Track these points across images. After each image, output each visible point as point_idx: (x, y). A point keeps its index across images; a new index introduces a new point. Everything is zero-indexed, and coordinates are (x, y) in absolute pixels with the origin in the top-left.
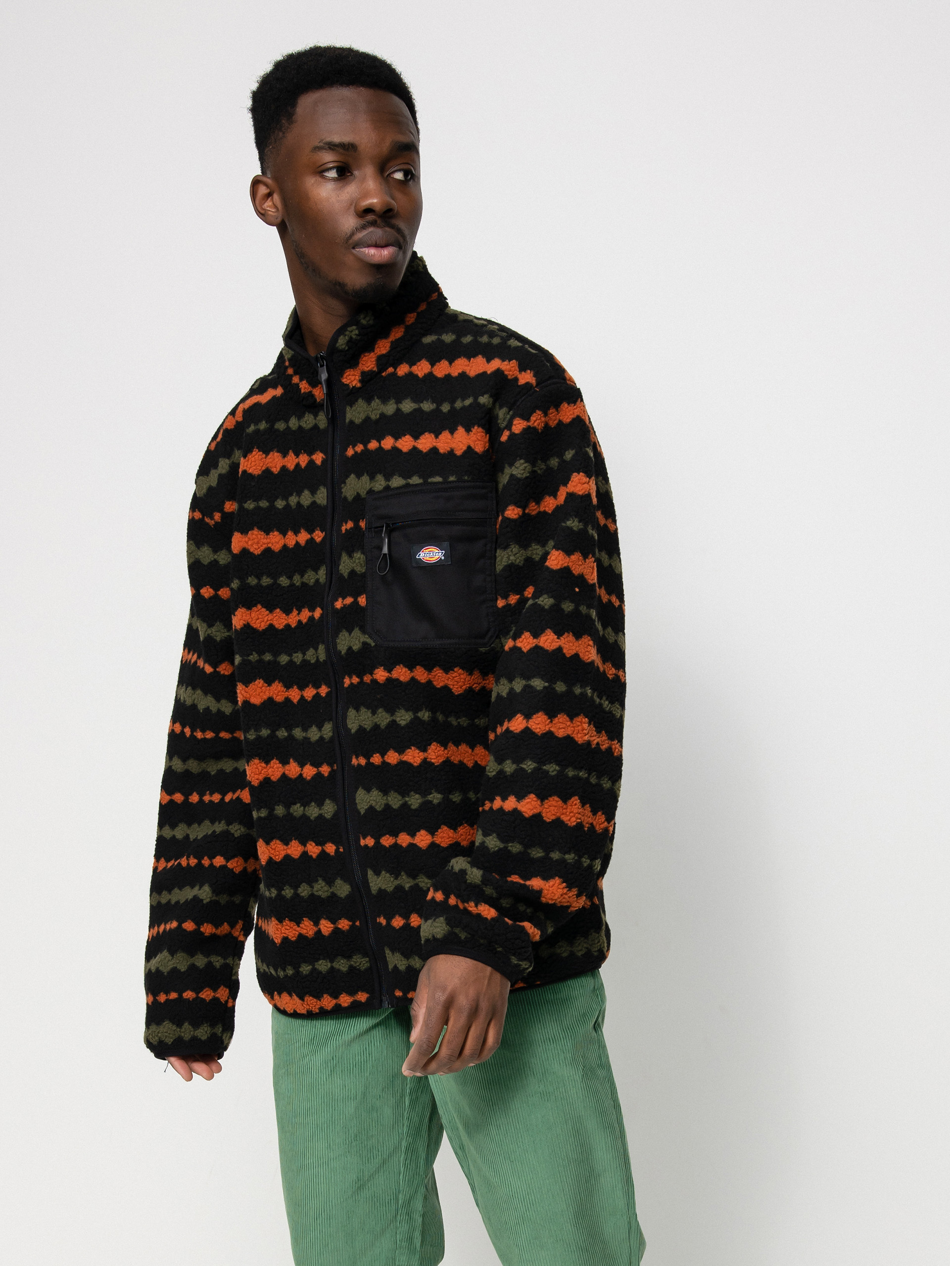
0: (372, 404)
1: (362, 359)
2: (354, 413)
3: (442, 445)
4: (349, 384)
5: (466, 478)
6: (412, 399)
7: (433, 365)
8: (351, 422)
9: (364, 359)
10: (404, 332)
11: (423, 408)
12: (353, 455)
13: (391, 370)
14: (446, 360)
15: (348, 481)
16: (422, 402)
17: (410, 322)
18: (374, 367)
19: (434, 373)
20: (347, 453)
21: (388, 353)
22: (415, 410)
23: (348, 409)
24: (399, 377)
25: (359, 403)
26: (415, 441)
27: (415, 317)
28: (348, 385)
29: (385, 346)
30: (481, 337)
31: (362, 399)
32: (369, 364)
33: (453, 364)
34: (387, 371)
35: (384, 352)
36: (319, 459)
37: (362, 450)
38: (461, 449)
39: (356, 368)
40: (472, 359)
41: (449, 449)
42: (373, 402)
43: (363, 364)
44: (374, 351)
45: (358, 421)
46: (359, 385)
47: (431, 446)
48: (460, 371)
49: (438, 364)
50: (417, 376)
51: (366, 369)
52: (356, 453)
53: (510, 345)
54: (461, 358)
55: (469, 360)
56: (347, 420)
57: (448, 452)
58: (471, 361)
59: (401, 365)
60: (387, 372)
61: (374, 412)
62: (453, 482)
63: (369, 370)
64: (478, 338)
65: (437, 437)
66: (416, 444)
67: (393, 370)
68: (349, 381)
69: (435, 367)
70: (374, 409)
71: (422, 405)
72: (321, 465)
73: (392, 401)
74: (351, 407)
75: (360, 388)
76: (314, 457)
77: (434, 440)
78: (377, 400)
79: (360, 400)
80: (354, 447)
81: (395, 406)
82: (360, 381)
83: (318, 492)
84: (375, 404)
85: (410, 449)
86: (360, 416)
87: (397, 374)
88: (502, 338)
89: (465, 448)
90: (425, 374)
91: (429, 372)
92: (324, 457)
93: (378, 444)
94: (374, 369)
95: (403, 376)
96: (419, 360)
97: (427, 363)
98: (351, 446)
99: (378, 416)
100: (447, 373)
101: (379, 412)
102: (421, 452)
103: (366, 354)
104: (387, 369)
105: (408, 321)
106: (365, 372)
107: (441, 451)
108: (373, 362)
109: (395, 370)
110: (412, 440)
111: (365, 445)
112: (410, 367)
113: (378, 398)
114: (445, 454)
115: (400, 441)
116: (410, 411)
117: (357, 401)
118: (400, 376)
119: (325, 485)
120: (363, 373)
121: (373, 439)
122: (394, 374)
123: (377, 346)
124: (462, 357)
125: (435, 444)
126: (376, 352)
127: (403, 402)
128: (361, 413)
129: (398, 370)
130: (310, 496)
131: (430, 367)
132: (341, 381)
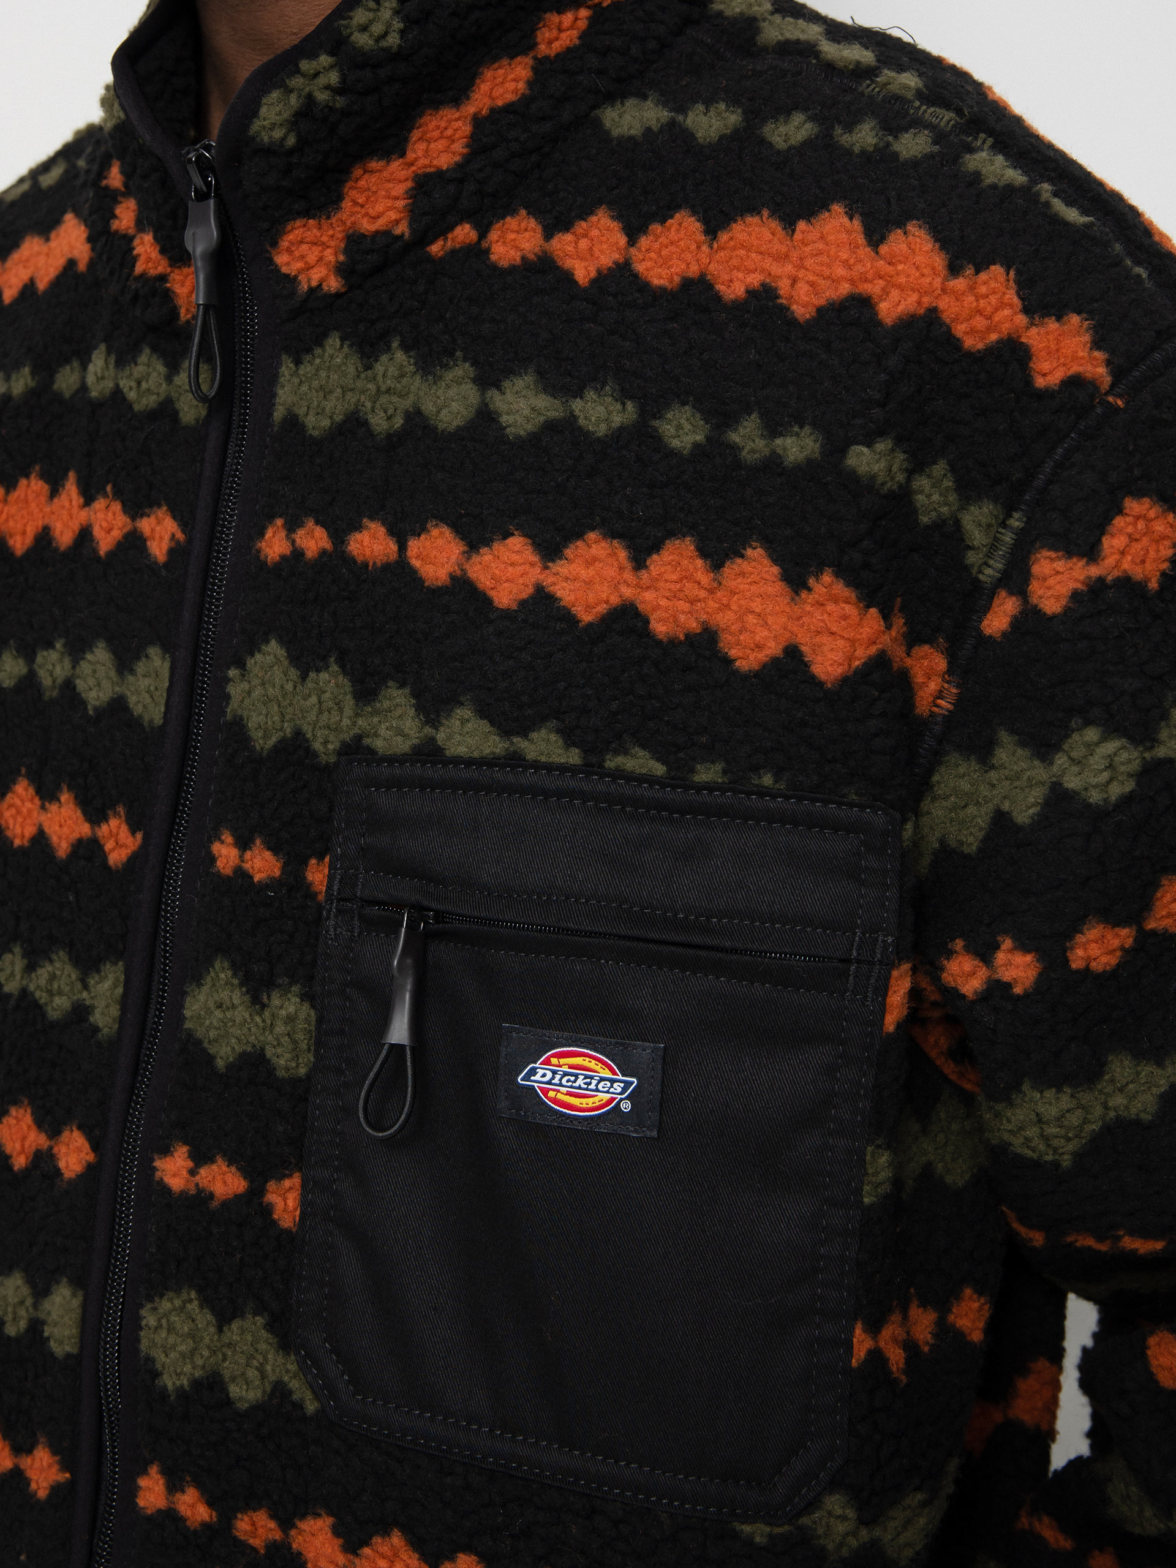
0: (379, 368)
1: (357, 180)
2: (304, 388)
3: (663, 602)
4: (296, 277)
5: (767, 780)
6: (541, 374)
7: (633, 233)
8: (293, 422)
9: (362, 183)
10: (530, 84)
11: (581, 422)
12: (283, 558)
13: (464, 233)
14: (694, 213)
15: (257, 662)
16: (579, 394)
17: (557, 47)
18: (397, 222)
19: (640, 267)
20: (263, 545)
21: (459, 166)
22: (551, 427)
23: (286, 368)
24: (494, 267)
25: (329, 350)
26: (546, 568)
27: (582, 24)
28: (292, 280)
29: (449, 132)
30: (849, 127)
31: (342, 339)
32: (380, 208)
33: (723, 237)
34: (450, 236)
35: (444, 161)
36: (161, 538)
37: (323, 553)
38: (759, 647)
39: (328, 218)
40: (801, 225)
41: (694, 625)
42: (384, 358)
43: (355, 203)
44: (403, 154)
45: (316, 424)
46: (333, 284)
47: (615, 600)
48: (755, 280)
49: (656, 227)
50: (568, 277)
51: (367, 226)
52: (298, 554)
53: (977, 176)
54: (759, 213)
55: (789, 224)
56: (279, 413)
57: (687, 636)
58: (798, 236)
59: (508, 219)
60: (449, 243)
61: (384, 399)
62: (710, 787)
63: (377, 232)
64: (838, 130)
65: (639, 563)
66: (547, 579)
67: (473, 235)
68: (300, 265)
69: (644, 241)
70: (383, 388)
71: (577, 405)
72: (166, 565)
73: (463, 370)
74: (298, 362)
75: (338, 295)
76: (145, 525)
77: (628, 575)
78: (400, 356)
79: (333, 341)
80: (292, 527)
81: (471, 393)
82: (341, 270)
83: (141, 667)
84: (393, 371)
85: (524, 596)
86: (329, 405)
87: (487, 251)
88: (939, 137)
89: (773, 649)
90: (599, 272)
91: (616, 263)
92: (180, 536)
93: (393, 547)
94: (398, 231)
95: (512, 269)
96: (585, 213)
97: (615, 225)
98: (279, 522)
99: (399, 422)
100: (694, 270)
101: (407, 403)
102: (568, 618)
103: (374, 165)
104: (451, 228)
105: (550, 42)
106: (363, 236)
107: (660, 628)
108: (396, 198)
109: (483, 234)
110: (535, 559)
111: (339, 535)
112: (548, 235)
113: (406, 347)
114: (673, 642)
115: (486, 556)
116: (530, 427)
117: (319, 340)
118: (504, 263)
119: (168, 648)
120: (355, 241)
121: (372, 518)
122: (477, 252)
123: (416, 134)
124: (765, 213)
125: (627, 592)
126: (410, 156)
127: (507, 384)
128: (331, 392)
129: (493, 235)
130: (113, 673)
131: (623, 240)
132: (271, 260)
